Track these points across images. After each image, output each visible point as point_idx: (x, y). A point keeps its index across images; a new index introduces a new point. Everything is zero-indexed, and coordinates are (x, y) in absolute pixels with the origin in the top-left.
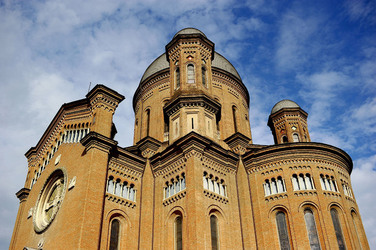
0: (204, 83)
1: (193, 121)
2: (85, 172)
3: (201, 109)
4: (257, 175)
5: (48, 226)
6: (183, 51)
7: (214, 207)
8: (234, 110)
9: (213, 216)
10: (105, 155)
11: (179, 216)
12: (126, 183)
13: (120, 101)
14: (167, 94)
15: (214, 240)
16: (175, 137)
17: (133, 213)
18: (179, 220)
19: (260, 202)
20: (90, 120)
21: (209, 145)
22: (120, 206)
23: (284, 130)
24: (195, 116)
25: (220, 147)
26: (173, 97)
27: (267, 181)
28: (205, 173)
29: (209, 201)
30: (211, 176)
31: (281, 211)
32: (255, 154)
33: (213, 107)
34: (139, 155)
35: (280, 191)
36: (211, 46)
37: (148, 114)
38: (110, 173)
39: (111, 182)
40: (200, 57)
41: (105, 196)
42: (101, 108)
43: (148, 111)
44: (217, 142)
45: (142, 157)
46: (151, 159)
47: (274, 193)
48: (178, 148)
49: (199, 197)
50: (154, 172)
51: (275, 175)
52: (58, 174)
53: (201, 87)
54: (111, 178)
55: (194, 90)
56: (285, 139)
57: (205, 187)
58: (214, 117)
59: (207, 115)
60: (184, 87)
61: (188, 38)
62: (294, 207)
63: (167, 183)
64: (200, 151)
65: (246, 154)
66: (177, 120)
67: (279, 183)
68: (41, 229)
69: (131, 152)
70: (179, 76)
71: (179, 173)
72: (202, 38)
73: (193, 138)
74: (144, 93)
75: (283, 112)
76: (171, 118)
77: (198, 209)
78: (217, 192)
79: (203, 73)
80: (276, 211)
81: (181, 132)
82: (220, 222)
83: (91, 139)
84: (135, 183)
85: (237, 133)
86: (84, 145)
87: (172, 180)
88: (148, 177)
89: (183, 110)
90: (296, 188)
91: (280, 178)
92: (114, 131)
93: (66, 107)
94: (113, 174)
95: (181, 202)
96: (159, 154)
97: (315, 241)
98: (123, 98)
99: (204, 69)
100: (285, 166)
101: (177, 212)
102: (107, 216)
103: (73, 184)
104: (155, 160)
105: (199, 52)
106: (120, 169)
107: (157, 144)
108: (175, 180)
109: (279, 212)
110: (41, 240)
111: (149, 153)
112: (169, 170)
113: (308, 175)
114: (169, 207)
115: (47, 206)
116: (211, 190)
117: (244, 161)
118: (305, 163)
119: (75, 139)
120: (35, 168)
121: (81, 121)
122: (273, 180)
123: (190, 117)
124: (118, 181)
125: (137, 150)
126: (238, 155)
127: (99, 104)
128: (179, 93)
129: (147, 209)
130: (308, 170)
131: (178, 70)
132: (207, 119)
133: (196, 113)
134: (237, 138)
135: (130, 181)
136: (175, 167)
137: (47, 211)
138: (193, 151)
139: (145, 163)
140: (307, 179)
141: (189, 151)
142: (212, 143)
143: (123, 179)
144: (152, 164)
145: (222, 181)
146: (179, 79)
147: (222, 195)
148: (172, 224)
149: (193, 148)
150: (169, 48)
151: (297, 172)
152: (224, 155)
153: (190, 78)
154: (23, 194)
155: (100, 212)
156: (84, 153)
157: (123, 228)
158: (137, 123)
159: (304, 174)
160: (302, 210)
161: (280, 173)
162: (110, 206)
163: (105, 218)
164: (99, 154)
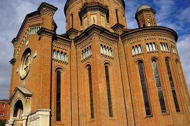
1: (95, 18)
2: (41, 48)
3: (98, 12)
4: (128, 44)
5: (26, 76)
7: (106, 62)
8: (117, 12)
9: (106, 66)
10: (50, 39)
11: (89, 67)
12: (62, 53)
13: (55, 11)
14: (80, 5)
15: (107, 77)
16: (86, 27)
17: (67, 67)
18: (90, 69)
19: (130, 58)
20: (41, 22)
21: (103, 31)
22: (60, 64)
23: (144, 21)
24: (95, 16)
25: (109, 31)
26: (83, 7)
27: (133, 47)
28: (102, 45)
29: (104, 59)
30: (105, 46)
31: (141, 62)
32: (127, 34)
33: (105, 10)
34: (68, 38)
35: (140, 52)
37: (72, 16)
38: (54, 48)
39: (54, 53)
41: (52, 59)
42: (46, 15)
43: (72, 15)
44: (107, 29)
45: (69, 39)
46: (74, 39)
47: (137, 53)
48: (87, 33)
49: (98, 57)
50: (76, 46)
51: (137, 44)
52: (28, 51)
54: (54, 50)
55: (94, 2)
56: (144, 25)
57: (102, 52)
58: (105, 15)
59: (101, 15)
60: (89, 1)
62: (147, 59)
63: (83, 51)
64: (98, 34)
65: (123, 34)
66: (86, 19)
67: (139, 48)
68: (23, 77)
69: (64, 37)
71: (88, 46)
73: (94, 28)
75: (142, 11)
76: (83, 18)
77: (98, 63)
78: (108, 54)
80: (138, 62)
81: (88, 25)
82: (110, 69)
83: (42, 32)
84: (67, 52)
85: (118, 23)
86: (39, 34)
87: (85, 49)
88: (73, 49)
89: (89, 13)
90: (148, 50)
91: (140, 45)
92: (56, 27)
93: (29, 16)
94: (56, 48)
95: (90, 60)
96: (78, 37)
97: (157, 75)
98: (57, 9)
100: (142, 39)
101: (88, 65)
102: (54, 69)
103: (36, 55)
104: (76, 40)
106: (58, 45)
107: (77, 32)
108: (87, 49)
109: (139, 63)
110: (24, 83)
111: (73, 37)
112: (83, 44)
113: (154, 43)
114: (84, 63)
115: (25, 66)
116: (105, 53)
117: (121, 38)
118: (153, 37)
119: (34, 32)
120: (17, 48)
121: (37, 23)
122: (136, 46)
123: (92, 16)
124: (58, 51)
125: (67, 36)
126: (118, 35)
127: (45, 13)
128: (86, 4)
129: (74, 64)
130: (154, 41)
132: (102, 17)
133: (95, 14)
134: (117, 26)
135: (64, 51)
136: (86, 42)
137: (25, 69)
138: (95, 34)
139: (71, 42)
140: (154, 45)
141: (92, 34)
142: (105, 29)
143: (60, 50)
144: (74, 42)
145: (111, 48)
147: (111, 55)
148: (86, 71)
149: (94, 33)
151: (148, 42)
152: (111, 35)
154: (13, 62)
155: (50, 68)
156: (40, 39)
157: (63, 75)
158: (67, 22)
159: (152, 42)
160: (151, 61)
161: (139, 43)
162: (55, 64)
163: (53, 70)
164: (47, 39)
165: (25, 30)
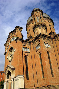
0: (41, 21)
1: (40, 31)
2: (17, 47)
3: (42, 28)
4: (57, 41)
5: (12, 60)
6: (35, 14)
7: (48, 50)
8: (50, 26)
9: (48, 52)
12: (27, 48)
13: (22, 29)
14: (33, 25)
15: (49, 58)
16: (37, 35)
17: (30, 54)
18: (40, 54)
20: (16, 35)
21: (45, 36)
22: (26, 53)
24: (40, 30)
25: (48, 36)
26: (34, 26)
28: (45, 43)
29: (46, 49)
30: (46, 43)
32: (56, 36)
33: (44, 26)
34: (29, 41)
36: (42, 12)
37: (30, 31)
38: (23, 46)
39: (23, 48)
40: (39, 15)
41: (23, 51)
42: (18, 32)
43: (30, 30)
45: (30, 41)
46: (32, 41)
48: (37, 38)
49: (44, 48)
50: (33, 44)
52: (12, 48)
53: (41, 22)
54: (23, 47)
55: (39, 23)
57: (45, 46)
58: (45, 29)
59: (43, 29)
60: (37, 23)
61: (36, 11)
63: (36, 46)
64: (43, 38)
65: (54, 36)
66: (36, 31)
68: (10, 61)
69: (27, 40)
70: (35, 20)
71: (39, 44)
72: (39, 10)
73: (40, 35)
74: (28, 26)
76: (35, 31)
77: (44, 51)
78: (48, 47)
79: (41, 19)
81: (38, 34)
82: (50, 54)
83: (17, 39)
85: (51, 32)
86: (16, 41)
87: (37, 45)
88: (32, 46)
89: (37, 28)
92: (23, 36)
93: (11, 33)
95: (40, 50)
96: (33, 40)
98: (23, 28)
99: (41, 18)
101: (39, 53)
102: (24, 56)
103: (15, 50)
104: (33, 41)
105: (39, 13)
106: (25, 45)
107: (33, 38)
110: (11, 63)
111: (31, 40)
112: (36, 43)
114: (37, 52)
115: (11, 55)
116: (47, 46)
117: (54, 38)
119: (14, 40)
120: (7, 48)
121: (14, 35)
123: (39, 30)
124: (25, 47)
126: (52, 37)
127: (18, 31)
128: (36, 24)
129: (33, 53)
131: (35, 19)
132: (43, 30)
133: (40, 29)
134: (51, 33)
135: (28, 47)
136: (38, 42)
137: (11, 57)
138: (41, 38)
139: (30, 43)
142: (45, 35)
143: (26, 47)
144: (32, 42)
145: (49, 44)
146: (35, 21)
147: (49, 47)
148: (39, 56)
149: (41, 37)
150: (32, 14)
153: (38, 20)
154: (5, 54)
155: (22, 55)
156: (16, 42)
157: (28, 58)
158: (27, 33)
162: (24, 53)
164: (20, 42)
165: (9, 39)
